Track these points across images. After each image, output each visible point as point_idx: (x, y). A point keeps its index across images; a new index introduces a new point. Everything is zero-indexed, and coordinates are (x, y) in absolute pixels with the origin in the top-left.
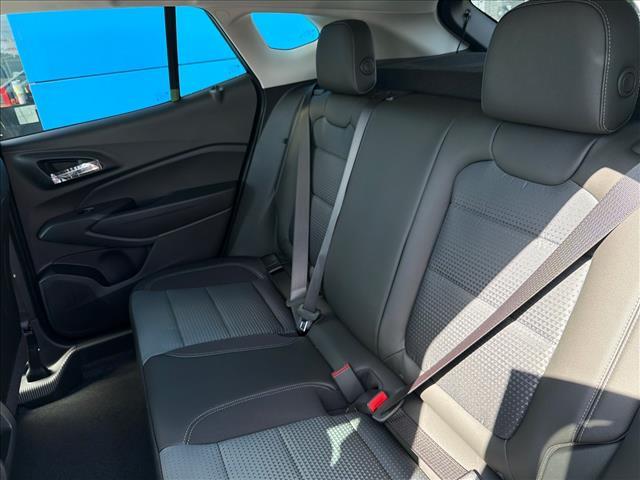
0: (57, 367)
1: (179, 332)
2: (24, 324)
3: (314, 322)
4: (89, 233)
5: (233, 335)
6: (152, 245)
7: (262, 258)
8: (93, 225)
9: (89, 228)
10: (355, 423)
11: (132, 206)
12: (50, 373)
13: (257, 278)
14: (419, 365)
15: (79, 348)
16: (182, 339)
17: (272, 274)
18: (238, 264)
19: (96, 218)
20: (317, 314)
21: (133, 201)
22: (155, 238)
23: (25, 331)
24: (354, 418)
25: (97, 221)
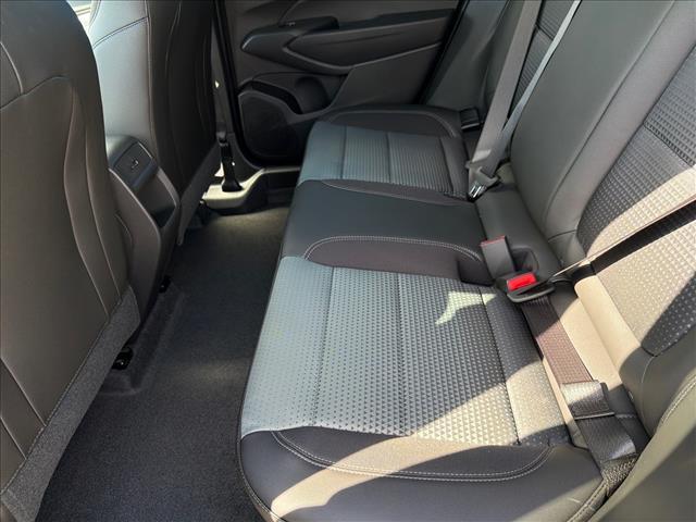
0: (247, 185)
1: (342, 165)
2: (221, 135)
3: (489, 188)
4: (286, 50)
5: (394, 182)
6: (346, 75)
7: (461, 112)
8: (292, 40)
9: (287, 44)
10: (487, 298)
11: (333, 25)
12: (240, 189)
13: (447, 134)
14: (586, 250)
15: (268, 172)
16: (342, 173)
17: (465, 131)
18: (431, 115)
19: (295, 33)
20: (495, 180)
21: (336, 21)
22: (350, 67)
23: (221, 141)
24: (488, 292)
25: (295, 38)
